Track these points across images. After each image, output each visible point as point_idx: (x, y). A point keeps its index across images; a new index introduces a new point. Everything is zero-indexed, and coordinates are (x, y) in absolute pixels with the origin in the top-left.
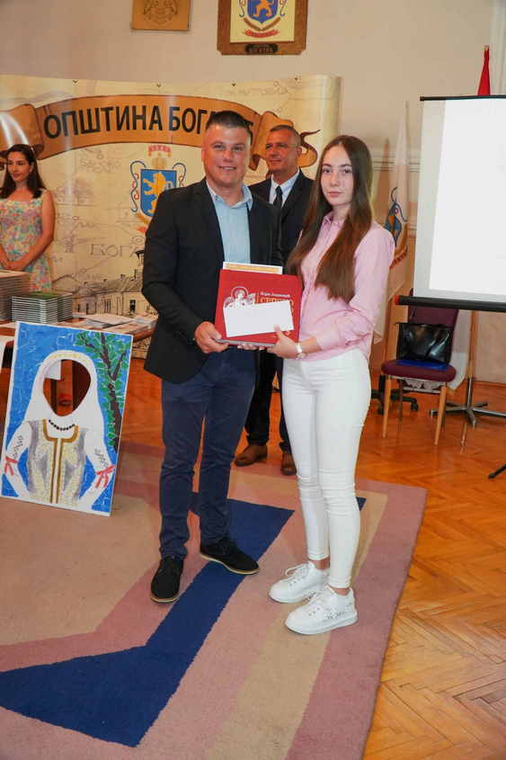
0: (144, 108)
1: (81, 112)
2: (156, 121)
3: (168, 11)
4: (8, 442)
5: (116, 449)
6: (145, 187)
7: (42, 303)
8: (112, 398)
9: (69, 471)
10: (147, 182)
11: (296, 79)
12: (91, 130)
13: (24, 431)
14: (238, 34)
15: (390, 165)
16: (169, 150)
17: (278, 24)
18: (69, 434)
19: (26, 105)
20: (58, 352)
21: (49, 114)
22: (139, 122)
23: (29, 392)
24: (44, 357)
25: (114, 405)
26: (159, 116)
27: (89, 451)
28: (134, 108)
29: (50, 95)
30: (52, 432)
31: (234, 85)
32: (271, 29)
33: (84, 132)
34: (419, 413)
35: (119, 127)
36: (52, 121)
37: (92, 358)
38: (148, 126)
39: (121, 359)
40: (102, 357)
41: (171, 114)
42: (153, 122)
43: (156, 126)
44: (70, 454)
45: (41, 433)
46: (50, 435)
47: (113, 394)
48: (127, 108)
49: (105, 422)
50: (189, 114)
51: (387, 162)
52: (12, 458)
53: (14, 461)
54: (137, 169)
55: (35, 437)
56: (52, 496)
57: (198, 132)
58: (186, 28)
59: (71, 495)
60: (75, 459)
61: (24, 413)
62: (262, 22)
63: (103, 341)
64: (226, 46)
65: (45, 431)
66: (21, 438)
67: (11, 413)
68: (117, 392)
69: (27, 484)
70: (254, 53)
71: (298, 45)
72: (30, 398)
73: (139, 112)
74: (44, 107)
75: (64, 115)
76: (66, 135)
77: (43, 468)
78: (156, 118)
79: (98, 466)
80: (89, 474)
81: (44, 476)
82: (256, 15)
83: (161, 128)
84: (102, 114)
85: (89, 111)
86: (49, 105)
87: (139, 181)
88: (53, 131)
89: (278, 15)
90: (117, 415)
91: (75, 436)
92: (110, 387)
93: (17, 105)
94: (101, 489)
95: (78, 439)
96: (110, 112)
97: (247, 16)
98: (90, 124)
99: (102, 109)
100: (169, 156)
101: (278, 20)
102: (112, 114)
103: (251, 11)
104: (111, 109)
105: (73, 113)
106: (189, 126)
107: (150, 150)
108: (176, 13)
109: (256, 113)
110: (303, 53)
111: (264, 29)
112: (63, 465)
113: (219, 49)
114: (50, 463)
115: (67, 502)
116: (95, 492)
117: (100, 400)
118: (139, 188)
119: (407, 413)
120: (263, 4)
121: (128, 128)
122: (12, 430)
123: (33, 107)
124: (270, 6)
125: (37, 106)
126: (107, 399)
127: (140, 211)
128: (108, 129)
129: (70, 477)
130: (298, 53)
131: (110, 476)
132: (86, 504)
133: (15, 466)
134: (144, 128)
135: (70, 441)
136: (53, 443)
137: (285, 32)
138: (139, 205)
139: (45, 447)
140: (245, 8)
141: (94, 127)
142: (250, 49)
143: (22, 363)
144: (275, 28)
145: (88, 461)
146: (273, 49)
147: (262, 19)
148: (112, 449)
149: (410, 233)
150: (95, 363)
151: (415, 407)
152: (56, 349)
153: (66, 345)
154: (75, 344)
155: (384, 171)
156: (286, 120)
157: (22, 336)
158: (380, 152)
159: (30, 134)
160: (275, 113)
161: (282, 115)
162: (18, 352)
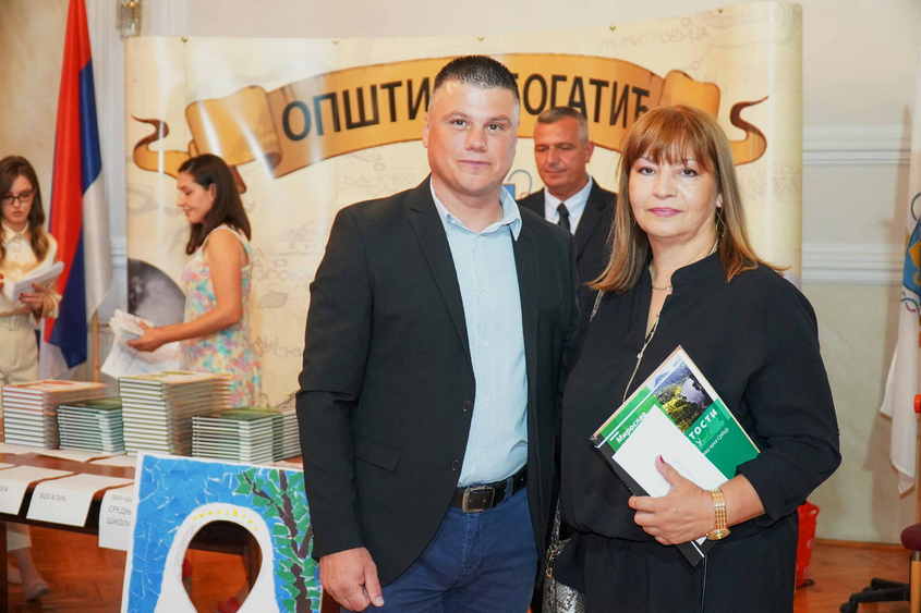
1: (346, 94)
7: (244, 428)
8: (298, 592)
11: (721, 11)
12: (363, 123)
19: (252, 87)
20: (208, 507)
21: (291, 100)
23: (158, 579)
24: (183, 517)
25: (303, 603)
31: (613, 29)
33: (350, 126)
35: (413, 114)
36: (296, 112)
37: (265, 518)
40: (282, 514)
47: (300, 584)
48: (425, 82)
50: (536, 85)
51: (908, 150)
63: (284, 486)
68: (307, 579)
72: (159, 592)
74: (282, 89)
75: (317, 100)
76: (319, 133)
84: (383, 95)
85: (360, 91)
86: (290, 86)
88: (297, 129)
92: (296, 570)
93: (236, 89)
96: (397, 90)
98: (363, 115)
99: (383, 87)
102: (401, 93)
104: (399, 84)
105: (332, 97)
106: (535, 103)
109: (652, 74)
117: (279, 595)
123: (262, 89)
125: (270, 87)
126: (291, 593)
128: (393, 119)
141: (369, 116)
143: (147, 527)
150: (271, 526)
152: (203, 502)
153: (220, 494)
154: (234, 494)
155: (904, 166)
156: (706, 84)
157: (146, 478)
158: (898, 130)
159: (259, 136)
160: (688, 73)
161: (700, 76)
162: (141, 507)
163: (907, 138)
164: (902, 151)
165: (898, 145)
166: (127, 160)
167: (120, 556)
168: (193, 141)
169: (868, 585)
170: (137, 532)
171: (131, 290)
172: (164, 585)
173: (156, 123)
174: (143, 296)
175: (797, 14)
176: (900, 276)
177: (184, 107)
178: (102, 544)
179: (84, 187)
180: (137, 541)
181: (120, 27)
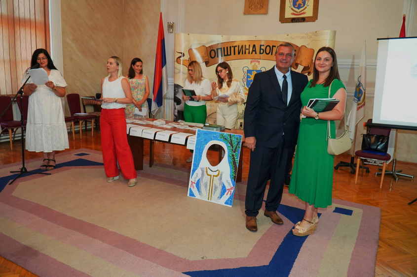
0: (249, 45)
1: (224, 48)
2: (254, 50)
3: (259, 6)
4: (192, 175)
5: (235, 180)
6: (248, 77)
9: (216, 188)
10: (250, 75)
11: (316, 32)
12: (228, 55)
13: (198, 171)
14: (288, 14)
15: (355, 66)
16: (259, 62)
17: (306, 9)
18: (216, 173)
19: (203, 46)
20: (212, 141)
21: (212, 49)
22: (247, 51)
25: (234, 163)
26: (255, 49)
27: (224, 180)
28: (245, 46)
29: (212, 42)
30: (210, 172)
31: (288, 35)
32: (302, 12)
33: (224, 56)
34: (370, 174)
35: (239, 53)
36: (213, 52)
37: (226, 144)
38: (251, 53)
39: (237, 145)
40: (230, 143)
41: (260, 47)
42: (253, 51)
43: (254, 52)
44: (216, 181)
45: (205, 173)
46: (208, 173)
47: (234, 158)
48: (242, 46)
49: (231, 169)
50: (268, 47)
51: (354, 65)
52: (193, 181)
53: (194, 183)
54: (246, 70)
55: (203, 174)
56: (209, 198)
57: (272, 54)
58: (266, 13)
59: (216, 197)
60: (218, 183)
61: (198, 164)
62: (299, 9)
63: (230, 137)
64: (283, 20)
65: (207, 172)
66: (197, 174)
67: (194, 164)
68: (236, 158)
69: (199, 192)
70: (295, 22)
71: (314, 18)
73: (247, 47)
74: (210, 46)
75: (217, 49)
76: (218, 57)
77: (206, 186)
78: (254, 49)
79: (228, 187)
80: (224, 190)
81: (206, 190)
82: (296, 6)
83: (256, 53)
84: (232, 49)
85: (227, 48)
87: (246, 74)
88: (213, 56)
89: (306, 6)
90: (235, 166)
91: (219, 174)
92: (233, 155)
93: (199, 46)
94: (229, 196)
95: (220, 175)
96: (236, 48)
97: (292, 7)
98: (227, 53)
99: (233, 47)
100: (259, 64)
101: (306, 8)
102: (237, 49)
103: (294, 5)
104: (236, 46)
105: (221, 49)
106: (268, 51)
107: (251, 62)
108: (262, 7)
109: (297, 46)
110: (316, 21)
111: (299, 12)
112: (214, 185)
113: (280, 21)
114: (209, 184)
115: (215, 200)
116: (226, 197)
117: (229, 161)
118: (246, 78)
119: (364, 174)
120: (300, 1)
121: (242, 53)
122: (194, 171)
124: (303, 2)
125: (207, 46)
126: (232, 160)
127: (246, 86)
128: (235, 54)
129: (216, 191)
130: (314, 21)
131: (232, 191)
132: (222, 201)
133: (195, 185)
134: (249, 53)
135: (216, 176)
136: (209, 177)
137: (309, 12)
138: (245, 84)
139: (206, 179)
140: (292, 3)
141: (229, 53)
142: (293, 20)
143: (198, 145)
144: (304, 11)
145: (224, 185)
146: (303, 20)
147: (298, 8)
148: (233, 180)
149: (366, 95)
151: (368, 171)
153: (216, 138)
154: (219, 138)
155: (352, 69)
156: (311, 49)
157: (198, 134)
158: (351, 60)
159: (203, 57)
160: (307, 46)
161: (309, 47)
162: (197, 141)
163: (353, 62)
164: (352, 65)
165: (350, 64)
166: (174, 62)
167: (192, 151)
168: (190, 58)
169: (340, 162)
170: (196, 145)
171: (175, 90)
172: (202, 158)
173: (181, 53)
174: (178, 92)
175: (335, 32)
176: (353, 94)
177: (188, 50)
178: (187, 148)
179: (163, 67)
180: (196, 147)
181: (168, 30)
